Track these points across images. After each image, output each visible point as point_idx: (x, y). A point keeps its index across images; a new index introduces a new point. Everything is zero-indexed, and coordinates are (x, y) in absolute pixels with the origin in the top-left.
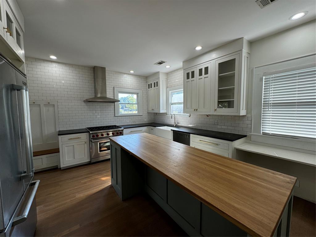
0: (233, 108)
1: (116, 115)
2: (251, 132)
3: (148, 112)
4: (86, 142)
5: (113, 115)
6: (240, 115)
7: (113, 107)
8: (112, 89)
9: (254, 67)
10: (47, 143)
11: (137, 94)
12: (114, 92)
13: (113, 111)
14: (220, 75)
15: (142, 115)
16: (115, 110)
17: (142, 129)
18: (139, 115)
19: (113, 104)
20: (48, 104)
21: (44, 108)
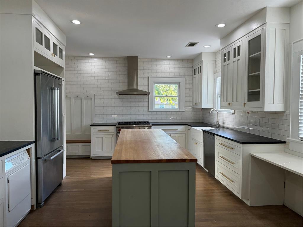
0: (259, 101)
1: (149, 110)
2: (289, 137)
3: (193, 107)
4: (113, 136)
5: (147, 110)
6: (265, 111)
7: (147, 100)
8: (147, 79)
9: (292, 43)
10: (85, 133)
11: (179, 83)
12: (148, 83)
13: (147, 105)
14: (250, 56)
15: (184, 111)
16: (148, 104)
17: (177, 128)
18: (179, 111)
19: (147, 97)
20: (87, 97)
21: (84, 101)
